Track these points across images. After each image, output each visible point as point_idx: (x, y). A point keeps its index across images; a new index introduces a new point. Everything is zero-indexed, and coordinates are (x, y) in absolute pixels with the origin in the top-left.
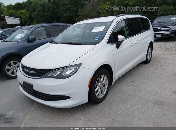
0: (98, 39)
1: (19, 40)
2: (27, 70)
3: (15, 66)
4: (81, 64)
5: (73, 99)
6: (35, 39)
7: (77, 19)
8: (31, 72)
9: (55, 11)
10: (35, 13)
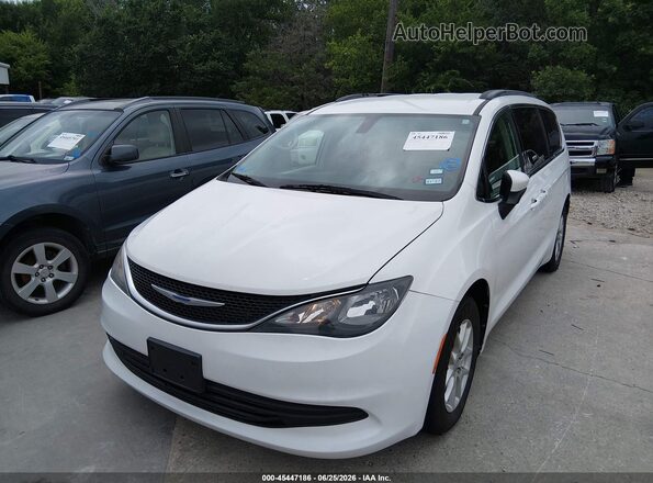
0: (439, 181)
1: (71, 158)
2: (170, 294)
3: (50, 262)
4: (409, 279)
5: (378, 421)
6: (133, 157)
7: (240, 84)
8: (194, 301)
9: (161, 48)
10: (76, 49)
